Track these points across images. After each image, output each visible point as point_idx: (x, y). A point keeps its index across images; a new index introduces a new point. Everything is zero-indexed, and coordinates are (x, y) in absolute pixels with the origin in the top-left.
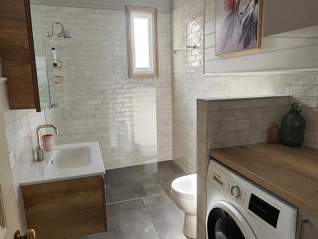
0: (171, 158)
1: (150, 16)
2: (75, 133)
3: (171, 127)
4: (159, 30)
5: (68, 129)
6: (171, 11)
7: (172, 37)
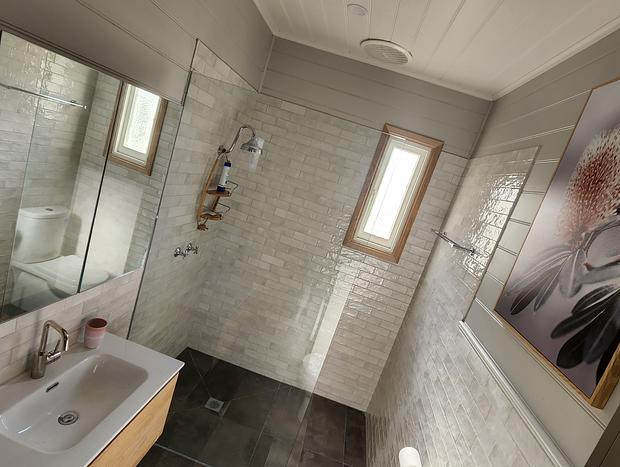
0: (363, 409)
1: (426, 152)
2: (227, 294)
3: (385, 357)
4: (433, 182)
5: (219, 282)
6: (472, 155)
7: (452, 202)
